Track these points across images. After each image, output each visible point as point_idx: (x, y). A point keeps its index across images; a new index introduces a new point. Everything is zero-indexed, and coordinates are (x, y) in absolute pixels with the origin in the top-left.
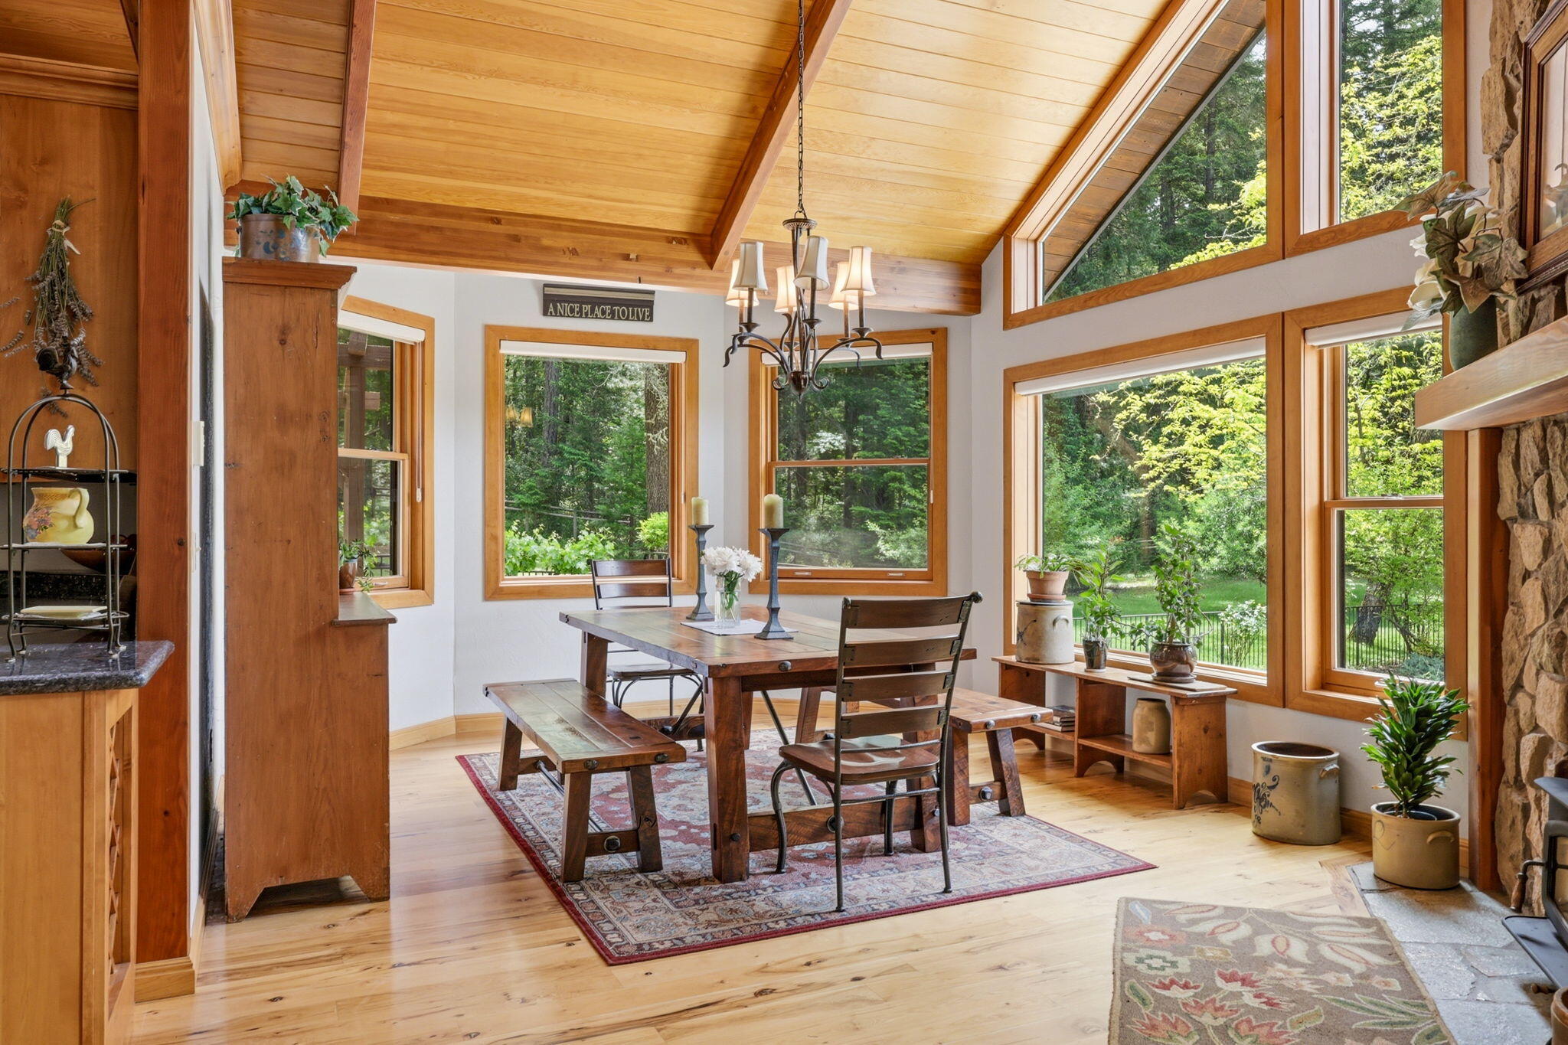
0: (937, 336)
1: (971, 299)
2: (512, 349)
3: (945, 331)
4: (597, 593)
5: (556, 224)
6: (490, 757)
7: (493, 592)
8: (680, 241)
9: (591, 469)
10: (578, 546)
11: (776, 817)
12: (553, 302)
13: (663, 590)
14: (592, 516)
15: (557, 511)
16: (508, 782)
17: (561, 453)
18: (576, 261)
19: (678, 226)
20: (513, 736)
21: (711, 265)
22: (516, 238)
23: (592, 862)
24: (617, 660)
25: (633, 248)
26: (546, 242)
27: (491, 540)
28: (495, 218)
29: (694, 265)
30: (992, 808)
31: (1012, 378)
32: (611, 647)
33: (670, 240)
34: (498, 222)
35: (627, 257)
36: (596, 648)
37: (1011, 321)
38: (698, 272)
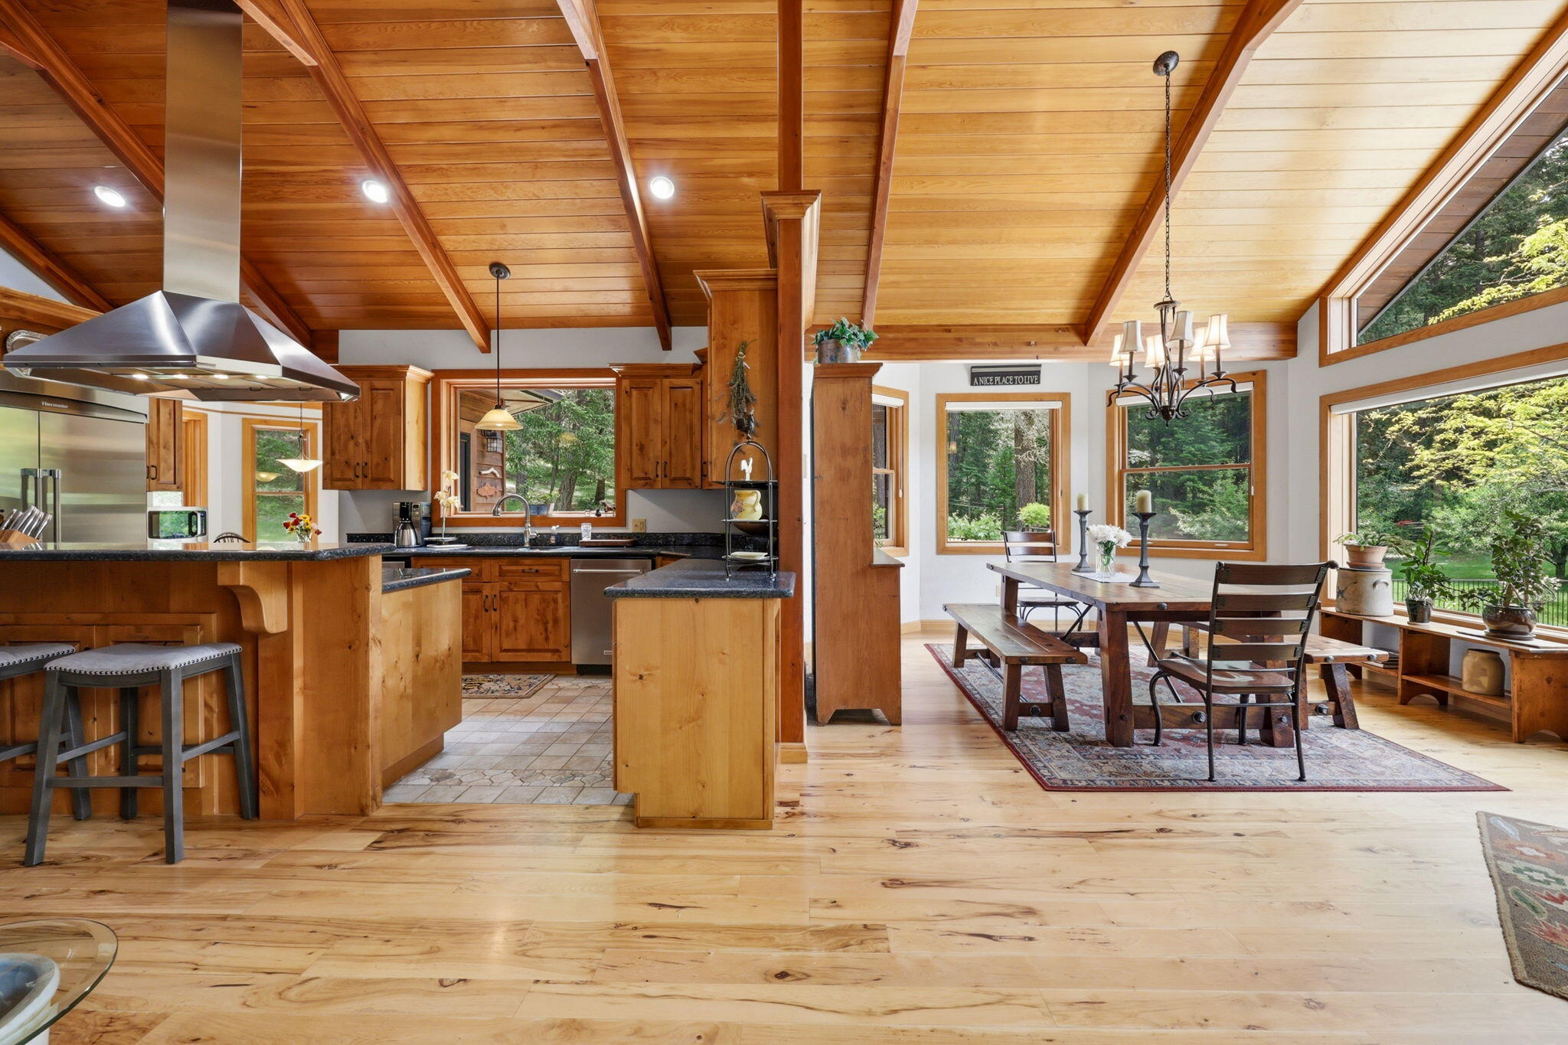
0: (1258, 377)
1: (1289, 345)
2: (953, 407)
3: (1264, 373)
4: (1008, 552)
5: (983, 328)
6: (947, 647)
7: (942, 550)
8: (1064, 330)
9: (979, 478)
10: (979, 523)
11: (1154, 708)
12: (976, 377)
13: (1050, 552)
14: (980, 505)
15: (959, 502)
16: (959, 663)
17: (961, 469)
18: (997, 349)
19: (1063, 320)
20: (962, 633)
21: (1085, 343)
22: (960, 340)
23: (1023, 721)
24: (1024, 593)
25: (1032, 337)
26: (978, 340)
27: (940, 519)
28: (947, 329)
29: (1073, 344)
30: (1329, 720)
31: (1327, 403)
32: (1020, 585)
33: (1057, 331)
34: (950, 331)
35: (1029, 344)
36: (1011, 585)
37: (1325, 359)
38: (1076, 348)
